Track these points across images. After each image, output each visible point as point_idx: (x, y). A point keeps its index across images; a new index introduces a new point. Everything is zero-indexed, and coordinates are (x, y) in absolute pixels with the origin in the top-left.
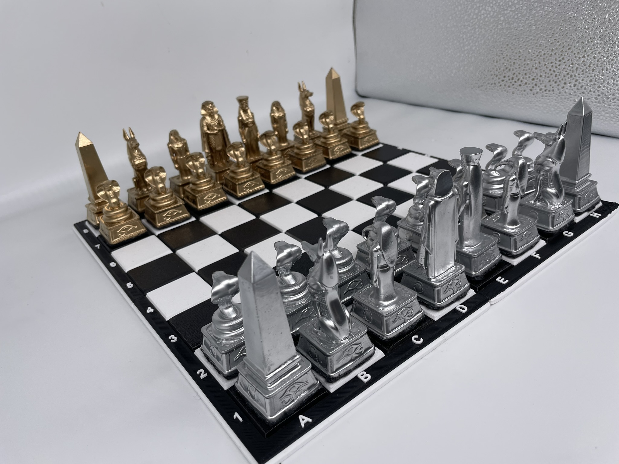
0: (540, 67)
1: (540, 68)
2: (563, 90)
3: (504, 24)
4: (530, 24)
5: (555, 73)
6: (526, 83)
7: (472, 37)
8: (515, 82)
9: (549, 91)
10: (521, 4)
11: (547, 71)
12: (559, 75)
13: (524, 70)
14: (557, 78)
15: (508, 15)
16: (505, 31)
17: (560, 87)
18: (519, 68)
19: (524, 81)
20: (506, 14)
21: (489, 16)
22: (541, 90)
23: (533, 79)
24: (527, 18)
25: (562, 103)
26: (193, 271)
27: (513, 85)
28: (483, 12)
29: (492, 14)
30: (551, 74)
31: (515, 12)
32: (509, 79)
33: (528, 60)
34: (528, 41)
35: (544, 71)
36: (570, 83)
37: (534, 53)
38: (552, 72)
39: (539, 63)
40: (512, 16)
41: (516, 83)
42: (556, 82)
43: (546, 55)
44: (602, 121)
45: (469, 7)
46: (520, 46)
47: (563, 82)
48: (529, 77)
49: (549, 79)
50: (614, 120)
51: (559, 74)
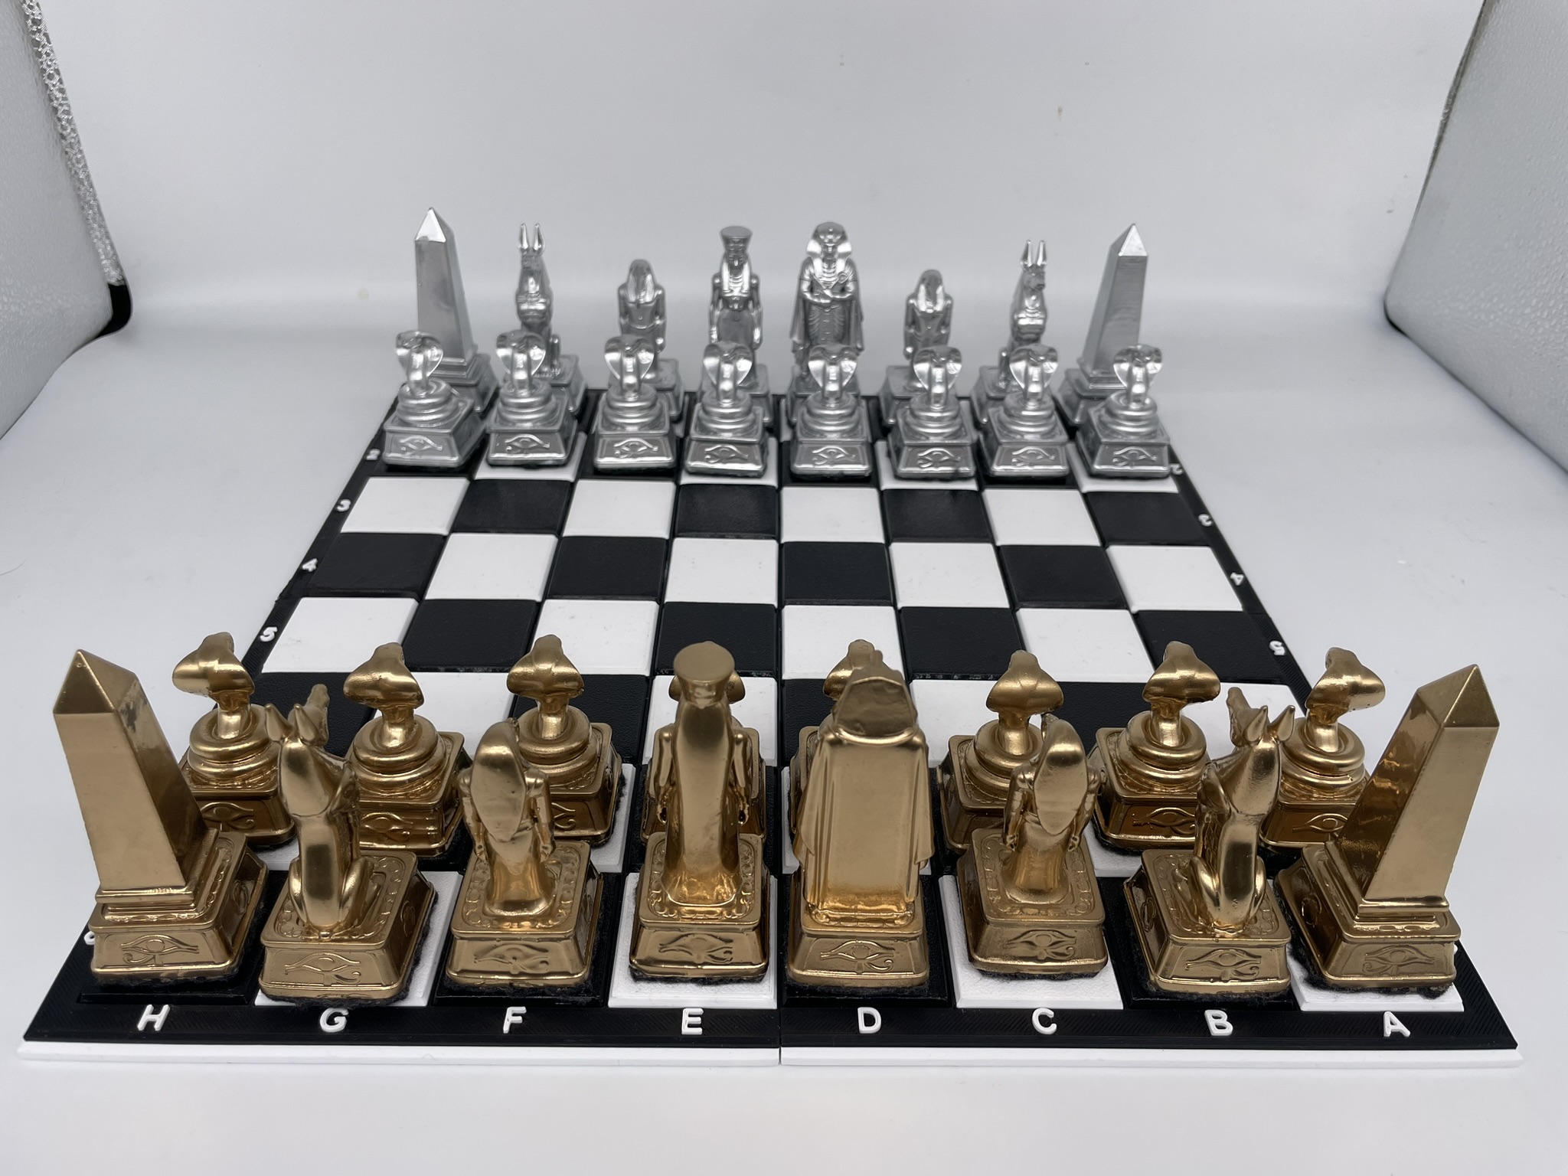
26: (1128, 608)
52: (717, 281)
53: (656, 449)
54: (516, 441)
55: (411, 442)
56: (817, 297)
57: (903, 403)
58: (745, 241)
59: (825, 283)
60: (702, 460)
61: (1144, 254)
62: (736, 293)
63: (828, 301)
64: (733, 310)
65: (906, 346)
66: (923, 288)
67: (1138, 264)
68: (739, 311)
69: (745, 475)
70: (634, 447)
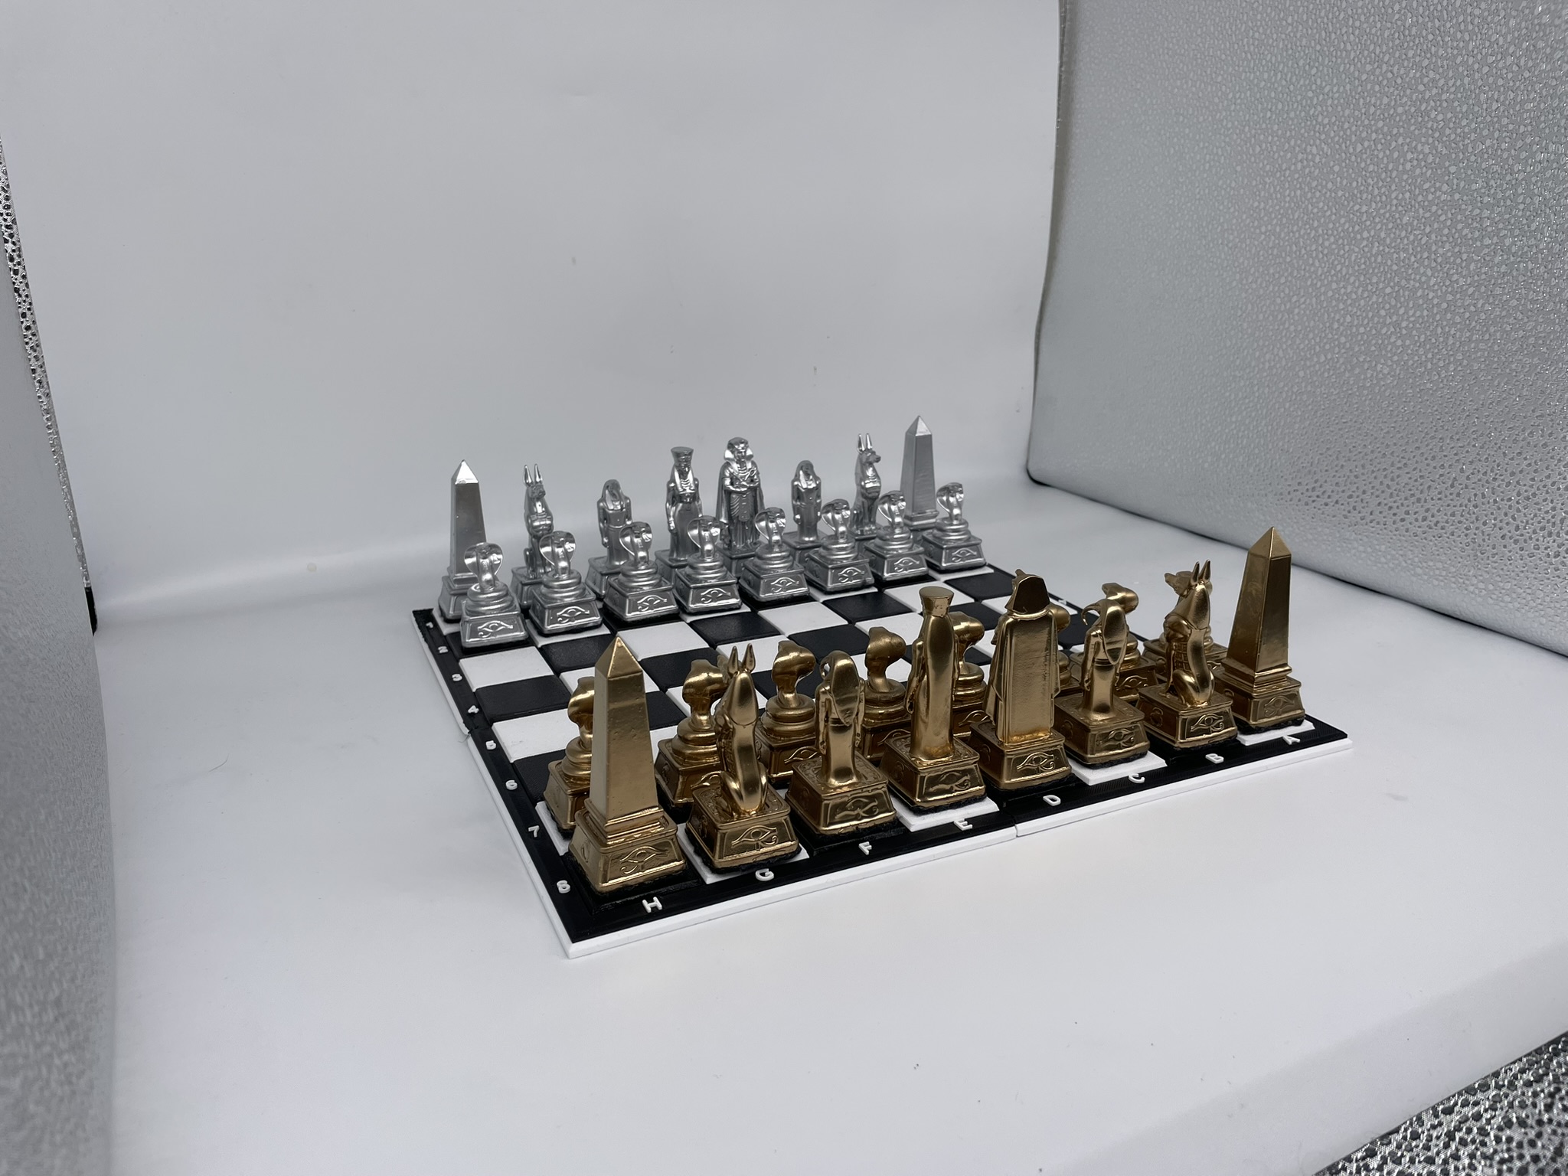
0: (1363, 474)
1: (1364, 477)
2: (1403, 526)
3: (1303, 385)
4: (1350, 392)
5: (1390, 491)
6: (1337, 502)
7: (1247, 401)
8: (1318, 497)
9: (1378, 523)
10: (1337, 353)
11: (1376, 483)
12: (1397, 496)
13: (1334, 476)
14: (1392, 500)
15: (1312, 369)
16: (1305, 397)
17: (1398, 518)
18: (1326, 471)
19: (1335, 497)
20: (1310, 367)
21: (1278, 366)
22: (1362, 519)
23: (1350, 497)
24: (1345, 380)
25: (1401, 550)
27: (1314, 501)
28: (1268, 356)
29: (1284, 363)
30: (1383, 492)
31: (1325, 365)
32: (1307, 490)
33: (1344, 459)
34: (1344, 423)
35: (1370, 483)
36: (1415, 513)
37: (1354, 447)
38: (1384, 487)
39: (1363, 466)
40: (1319, 373)
41: (1319, 499)
42: (1390, 508)
43: (1376, 454)
44: (1473, 596)
45: (1245, 344)
46: (1331, 429)
47: (1404, 509)
48: (1343, 491)
49: (1378, 500)
50: (1494, 596)
51: (1396, 492)
52: (672, 485)
53: (665, 600)
54: (565, 612)
55: (487, 627)
56: (737, 487)
57: (804, 551)
58: (690, 454)
59: (742, 477)
60: (700, 602)
61: (930, 433)
62: (688, 491)
63: (746, 489)
64: (687, 503)
65: (795, 514)
66: (801, 472)
67: (927, 440)
68: (690, 503)
69: (730, 608)
70: (651, 602)
